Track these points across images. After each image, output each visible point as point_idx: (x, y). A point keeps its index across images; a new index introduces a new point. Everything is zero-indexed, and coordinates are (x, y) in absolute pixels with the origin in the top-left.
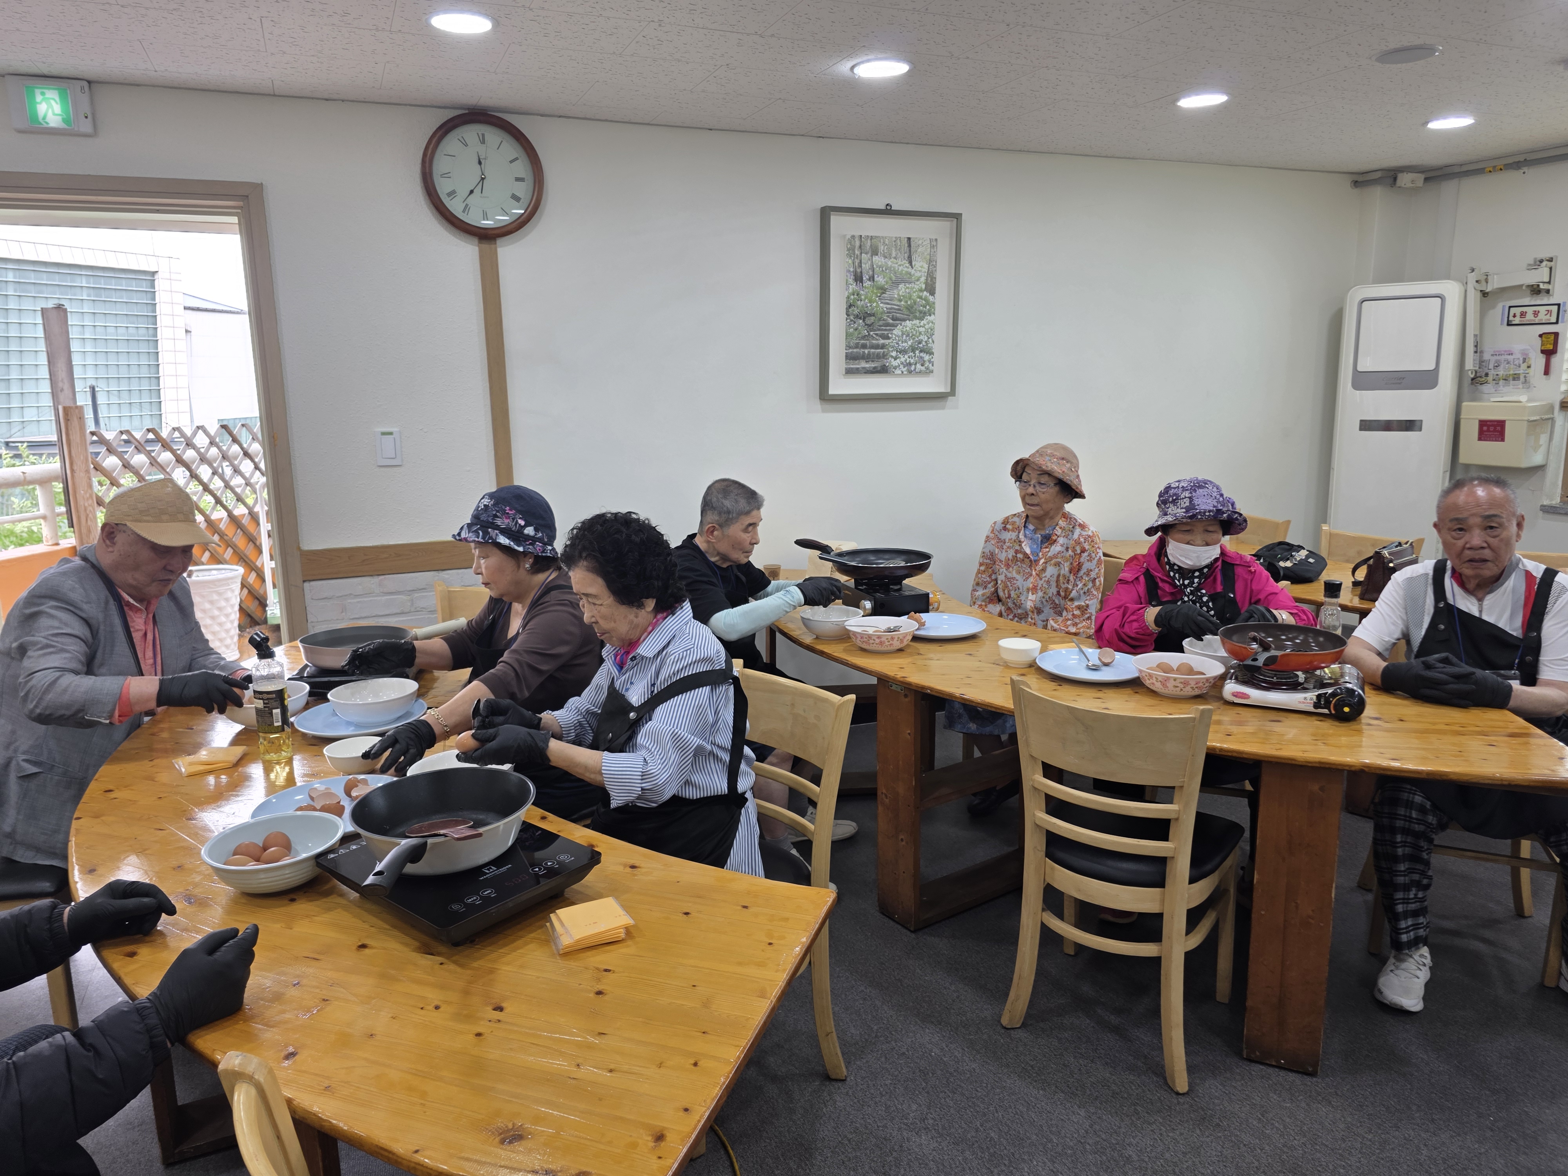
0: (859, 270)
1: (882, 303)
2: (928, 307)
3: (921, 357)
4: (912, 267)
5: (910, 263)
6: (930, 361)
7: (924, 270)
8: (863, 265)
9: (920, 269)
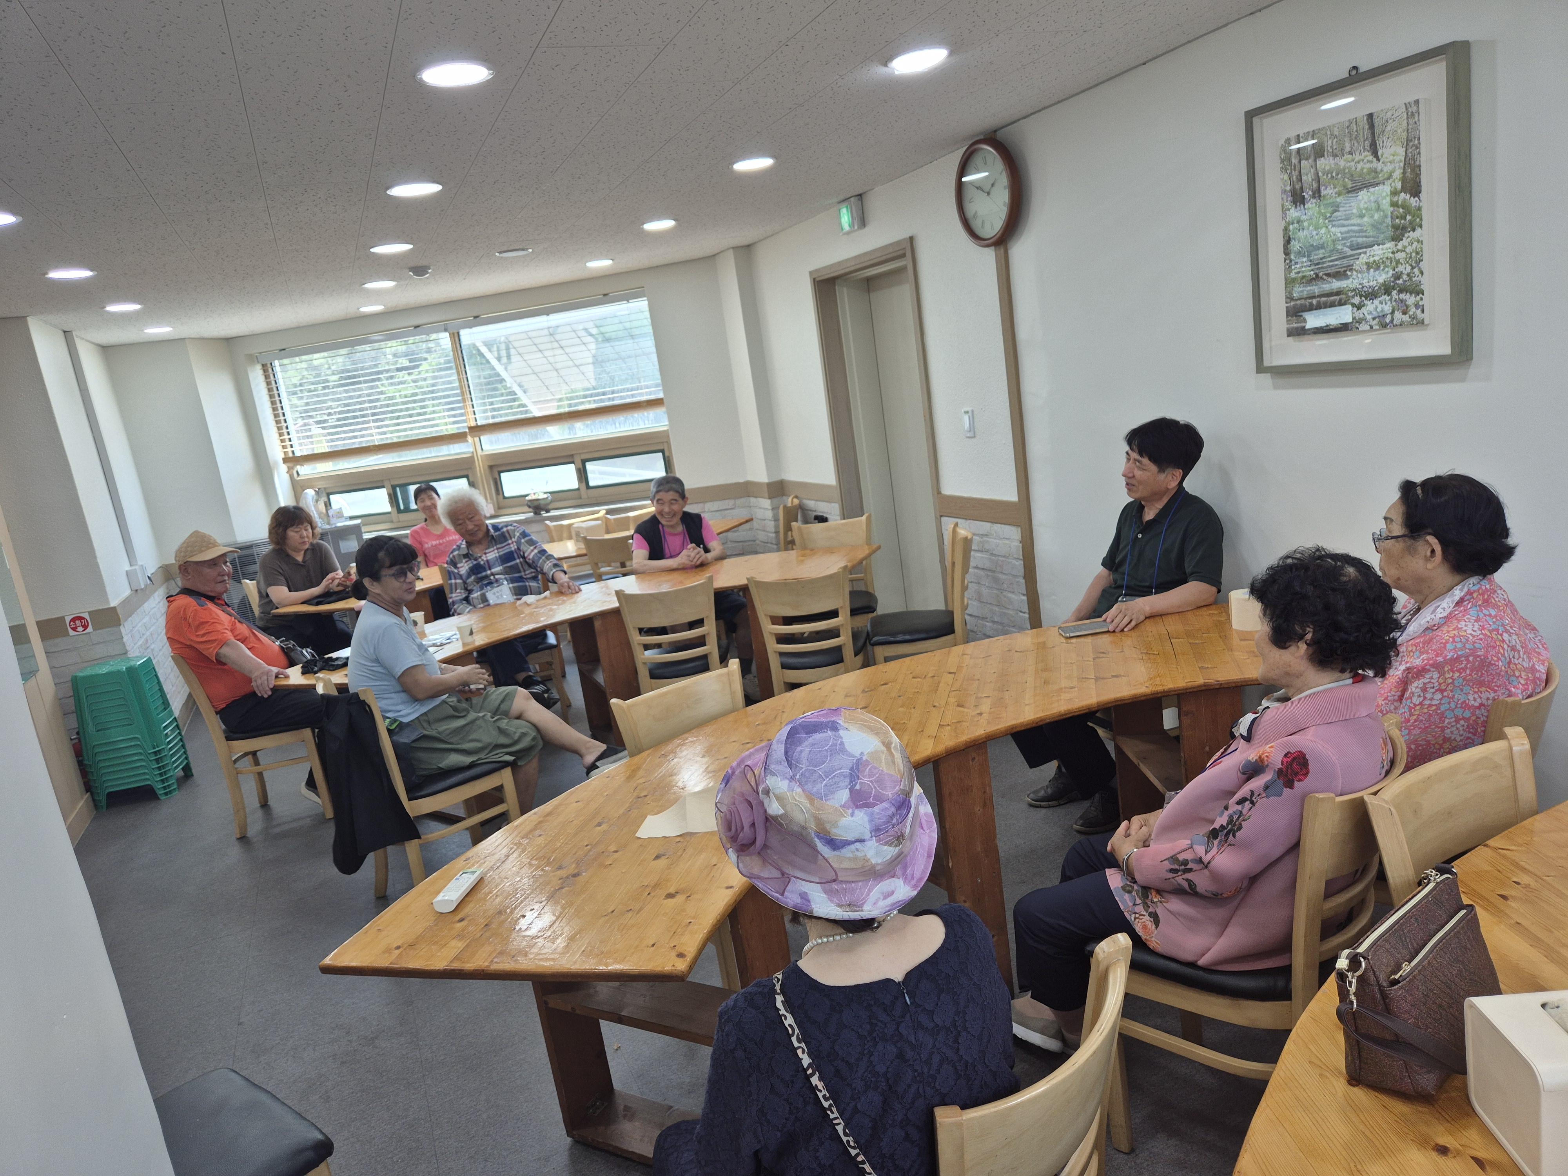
0: (1298, 187)
1: (1333, 226)
2: (1409, 218)
3: (1402, 301)
4: (1378, 160)
5: (1375, 154)
6: (1417, 306)
7: (1397, 158)
8: (1304, 178)
9: (1391, 158)
